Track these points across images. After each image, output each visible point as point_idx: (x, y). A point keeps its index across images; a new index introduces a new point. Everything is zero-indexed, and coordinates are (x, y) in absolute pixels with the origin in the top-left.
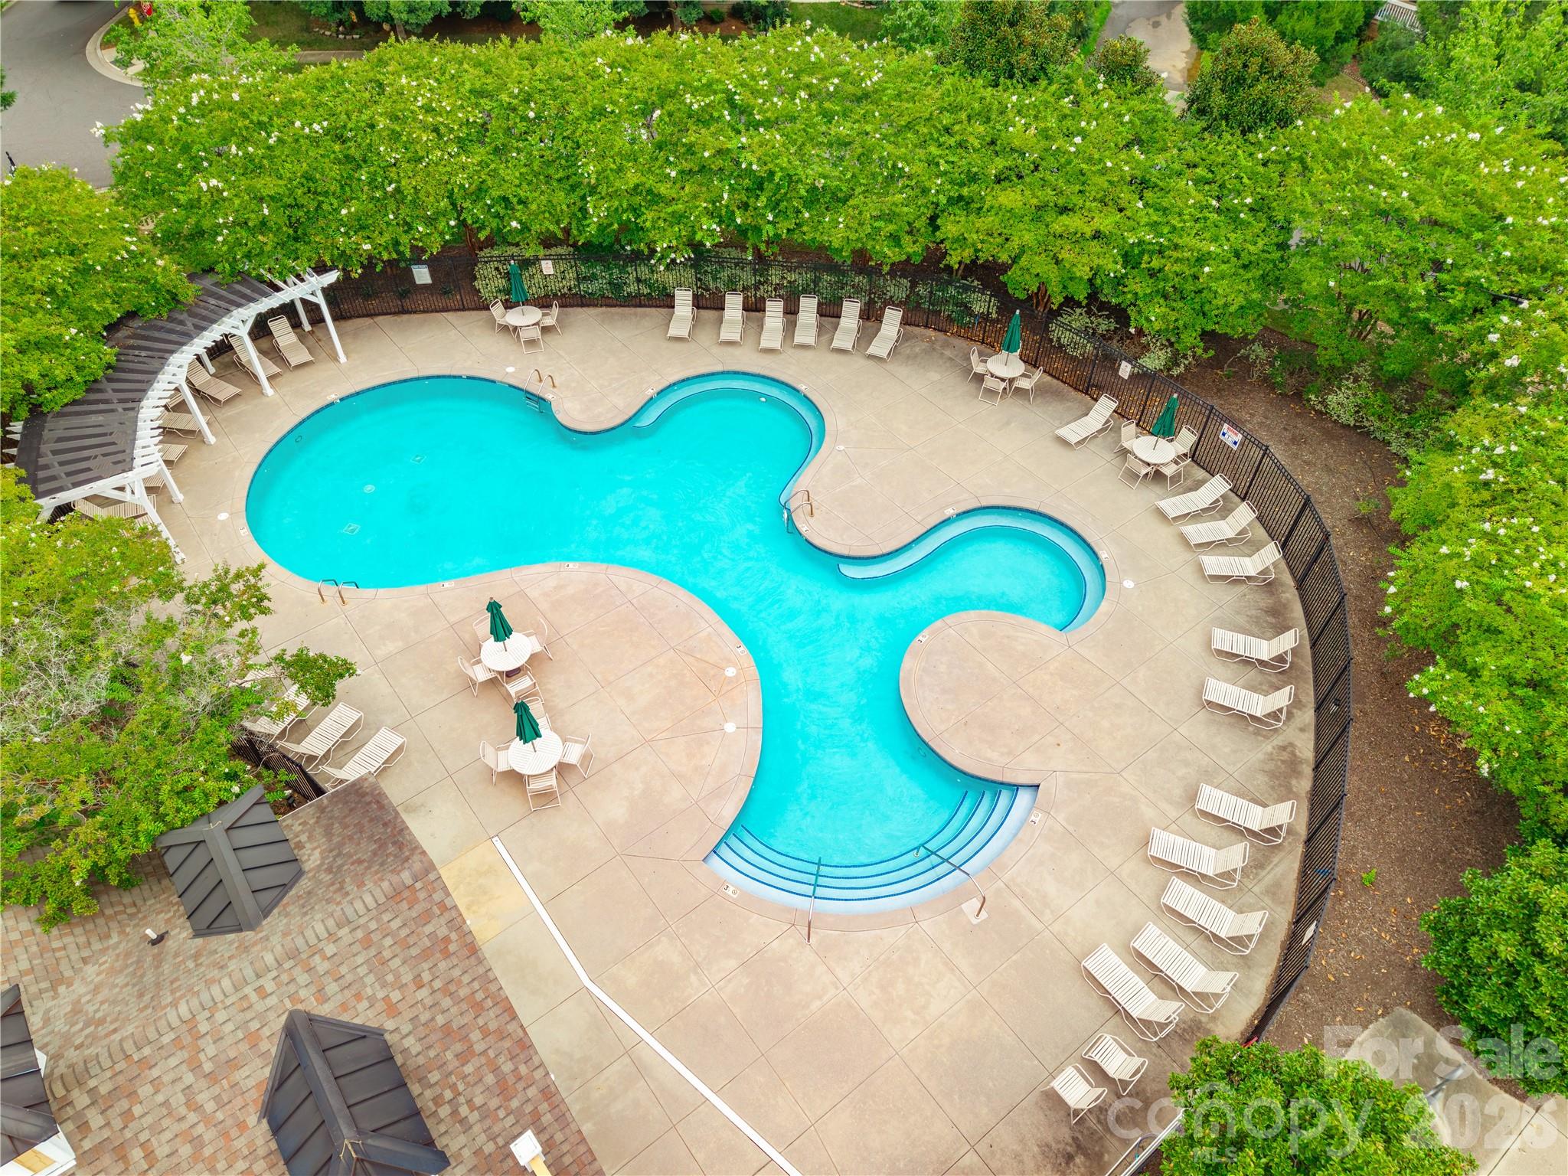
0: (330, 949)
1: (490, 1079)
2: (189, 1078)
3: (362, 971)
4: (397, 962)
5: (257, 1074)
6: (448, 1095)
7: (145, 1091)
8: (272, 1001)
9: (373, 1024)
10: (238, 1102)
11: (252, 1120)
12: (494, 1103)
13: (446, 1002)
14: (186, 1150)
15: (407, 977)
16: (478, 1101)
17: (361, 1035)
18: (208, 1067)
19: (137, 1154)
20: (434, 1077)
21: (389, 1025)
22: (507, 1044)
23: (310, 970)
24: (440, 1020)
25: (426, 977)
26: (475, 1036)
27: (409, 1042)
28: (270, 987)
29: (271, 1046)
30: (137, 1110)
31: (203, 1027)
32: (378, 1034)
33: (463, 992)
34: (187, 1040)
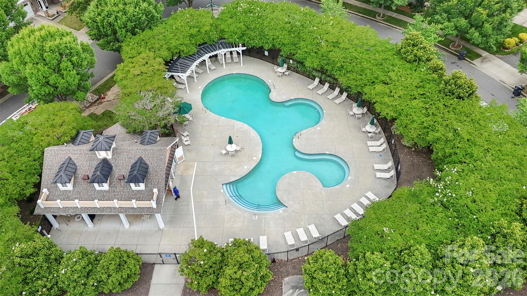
0: (149, 152)
1: (157, 180)
2: (126, 157)
3: (151, 157)
4: (155, 158)
5: (133, 161)
6: (152, 179)
7: (122, 155)
8: (139, 154)
9: (148, 164)
10: (130, 163)
11: (130, 166)
12: (156, 184)
13: (158, 167)
14: (122, 165)
15: (155, 161)
16: (154, 182)
17: (146, 164)
18: (129, 157)
19: (117, 161)
20: (151, 175)
21: (150, 166)
22: (162, 177)
23: (145, 153)
24: (156, 169)
25: (157, 163)
26: (159, 174)
27: (151, 169)
28: (140, 152)
29: (136, 159)
30: (120, 157)
31: (131, 152)
32: (148, 166)
33: (160, 167)
34: (128, 152)
